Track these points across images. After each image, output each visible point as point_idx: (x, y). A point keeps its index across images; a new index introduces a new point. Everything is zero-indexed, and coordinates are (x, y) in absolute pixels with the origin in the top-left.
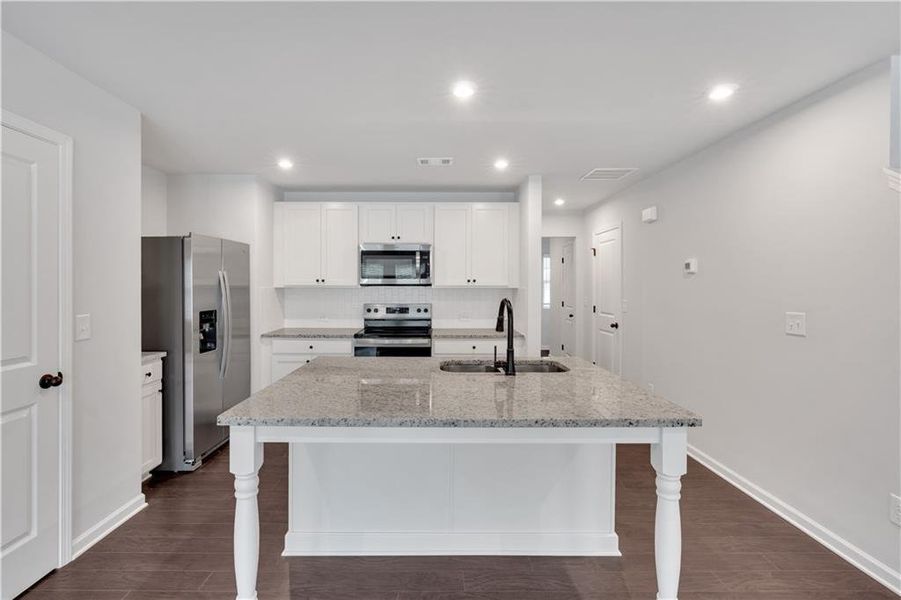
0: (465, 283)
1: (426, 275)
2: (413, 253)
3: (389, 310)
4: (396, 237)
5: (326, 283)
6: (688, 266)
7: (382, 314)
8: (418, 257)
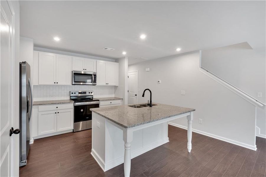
0: (105, 84)
1: (95, 81)
2: (91, 75)
3: (79, 93)
4: (85, 69)
5: (58, 84)
6: (159, 82)
7: (77, 94)
8: (93, 76)
